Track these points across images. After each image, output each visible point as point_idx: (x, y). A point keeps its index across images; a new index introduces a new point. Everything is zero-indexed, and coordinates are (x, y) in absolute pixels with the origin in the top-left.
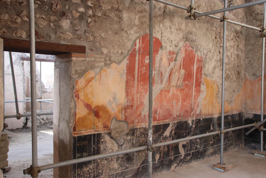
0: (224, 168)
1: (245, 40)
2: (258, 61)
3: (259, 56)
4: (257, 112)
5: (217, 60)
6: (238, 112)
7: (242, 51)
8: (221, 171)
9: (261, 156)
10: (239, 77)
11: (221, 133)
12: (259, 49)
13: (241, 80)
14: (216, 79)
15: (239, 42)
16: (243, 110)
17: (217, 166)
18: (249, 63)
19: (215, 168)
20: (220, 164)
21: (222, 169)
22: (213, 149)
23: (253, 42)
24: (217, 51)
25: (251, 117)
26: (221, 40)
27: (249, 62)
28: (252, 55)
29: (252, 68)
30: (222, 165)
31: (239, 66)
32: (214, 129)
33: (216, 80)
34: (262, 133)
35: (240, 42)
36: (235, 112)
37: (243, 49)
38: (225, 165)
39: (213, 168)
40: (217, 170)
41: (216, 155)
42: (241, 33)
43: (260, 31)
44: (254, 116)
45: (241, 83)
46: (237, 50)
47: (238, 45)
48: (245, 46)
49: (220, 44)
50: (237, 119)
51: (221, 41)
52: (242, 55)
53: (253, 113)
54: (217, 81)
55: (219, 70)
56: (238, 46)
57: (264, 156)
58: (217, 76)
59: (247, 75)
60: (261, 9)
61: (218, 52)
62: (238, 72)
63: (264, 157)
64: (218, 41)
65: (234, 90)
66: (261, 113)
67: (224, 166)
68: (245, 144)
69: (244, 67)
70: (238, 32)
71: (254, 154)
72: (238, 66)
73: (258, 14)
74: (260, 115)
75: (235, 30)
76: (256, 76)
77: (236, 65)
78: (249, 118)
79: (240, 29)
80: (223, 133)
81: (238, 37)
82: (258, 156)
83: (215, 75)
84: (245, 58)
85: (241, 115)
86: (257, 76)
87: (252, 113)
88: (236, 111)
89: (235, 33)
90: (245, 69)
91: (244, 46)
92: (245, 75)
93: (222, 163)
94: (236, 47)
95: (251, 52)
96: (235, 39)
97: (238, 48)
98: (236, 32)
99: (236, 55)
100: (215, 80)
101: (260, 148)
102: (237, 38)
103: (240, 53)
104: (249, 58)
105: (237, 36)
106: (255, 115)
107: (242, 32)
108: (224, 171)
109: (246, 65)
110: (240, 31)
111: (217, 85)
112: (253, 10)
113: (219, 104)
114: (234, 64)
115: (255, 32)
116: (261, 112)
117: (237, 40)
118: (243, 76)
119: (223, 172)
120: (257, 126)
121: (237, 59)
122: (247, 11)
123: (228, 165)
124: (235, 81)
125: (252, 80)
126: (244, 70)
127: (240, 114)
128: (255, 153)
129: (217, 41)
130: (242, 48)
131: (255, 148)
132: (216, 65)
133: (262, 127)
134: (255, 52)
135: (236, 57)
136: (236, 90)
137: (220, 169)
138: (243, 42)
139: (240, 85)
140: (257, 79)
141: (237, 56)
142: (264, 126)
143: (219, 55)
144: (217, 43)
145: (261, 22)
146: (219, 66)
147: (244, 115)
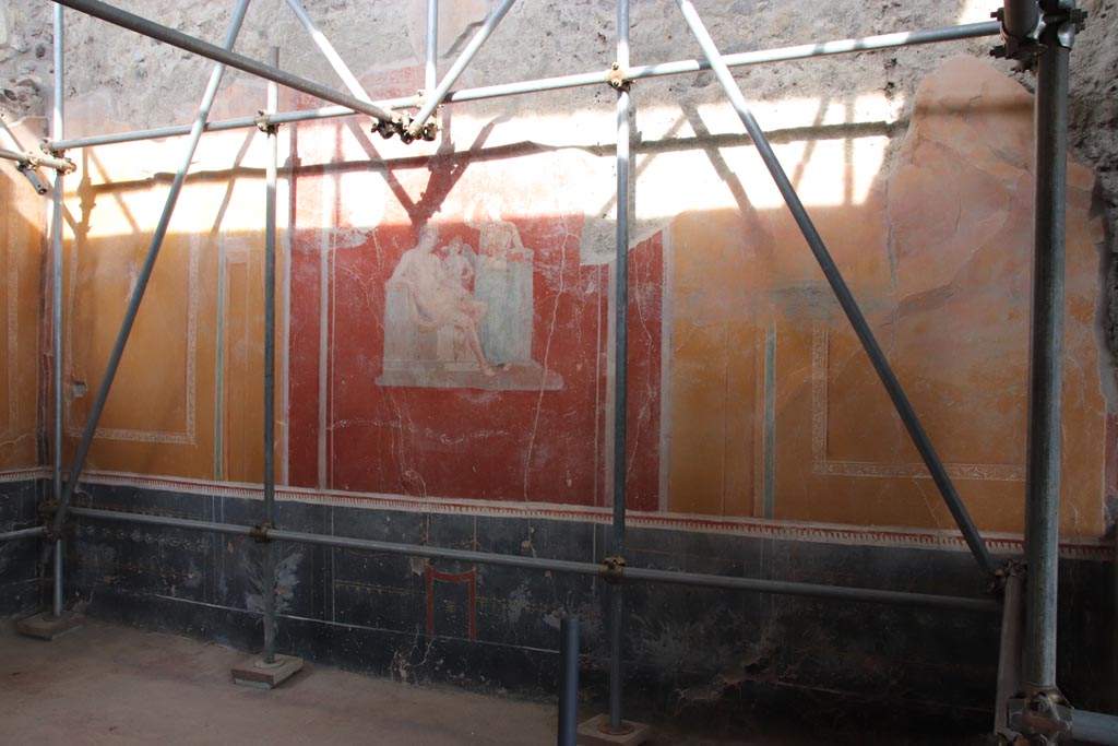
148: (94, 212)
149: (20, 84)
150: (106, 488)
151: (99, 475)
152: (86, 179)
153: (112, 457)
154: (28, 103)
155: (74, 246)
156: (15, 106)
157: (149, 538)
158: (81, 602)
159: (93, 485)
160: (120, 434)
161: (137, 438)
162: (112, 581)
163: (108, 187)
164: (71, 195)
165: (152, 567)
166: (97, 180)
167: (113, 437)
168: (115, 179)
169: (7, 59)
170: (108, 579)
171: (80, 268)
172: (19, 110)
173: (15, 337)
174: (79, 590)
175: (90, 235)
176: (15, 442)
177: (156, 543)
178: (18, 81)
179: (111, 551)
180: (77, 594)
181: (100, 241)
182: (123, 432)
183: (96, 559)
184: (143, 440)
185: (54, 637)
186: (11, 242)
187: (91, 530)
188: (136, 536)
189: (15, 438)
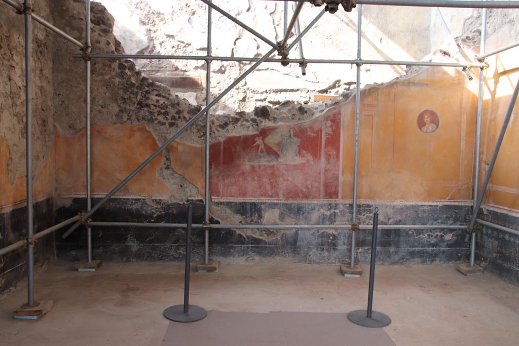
0: (39, 313)
1: (53, 61)
2: (77, 101)
3: (79, 94)
4: (79, 194)
5: (6, 93)
6: (45, 198)
7: (49, 81)
8: (31, 319)
9: (90, 271)
10: (45, 131)
11: (28, 244)
12: (78, 80)
13: (47, 136)
14: (5, 134)
15: (42, 64)
16: (54, 192)
17: (23, 311)
18: (61, 105)
19: (18, 317)
20: (28, 305)
21: (33, 316)
22: (3, 278)
23: (68, 67)
24: (5, 75)
25: (68, 203)
26: (11, 53)
27: (61, 102)
28: (67, 90)
29: (67, 115)
30: (33, 307)
31: (44, 109)
32: (4, 238)
33: (5, 136)
34: (89, 230)
35: (45, 64)
36: (41, 198)
37: (50, 77)
38: (38, 304)
39: (14, 318)
40: (22, 320)
41: (11, 288)
42: (45, 47)
43: (82, 49)
44: (73, 202)
45: (48, 141)
46: (40, 78)
47: (41, 68)
48: (53, 72)
49: (9, 60)
50: (44, 211)
51: (10, 55)
52: (49, 89)
53: (72, 196)
54: (7, 136)
55: (11, 114)
56: (41, 70)
57: (94, 270)
58: (6, 128)
59: (58, 126)
60: (78, 9)
61: (7, 77)
62: (44, 121)
63: (94, 272)
64: (5, 54)
65: (38, 156)
66: (87, 196)
67: (37, 308)
68: (58, 256)
69: (52, 112)
70: (41, 44)
71: (77, 270)
72: (42, 110)
73: (73, 17)
74: (85, 200)
75: (36, 39)
76: (74, 129)
77: (40, 107)
78: (64, 207)
79: (43, 38)
80: (31, 244)
81: (41, 52)
82: (85, 271)
83: (3, 124)
84: (54, 95)
85: (51, 202)
86: (76, 129)
87: (69, 196)
88: (42, 196)
89: (36, 44)
90: (54, 115)
91: (51, 72)
92: (55, 126)
93: (31, 304)
94: (38, 72)
95: (65, 84)
96: (37, 55)
97: (41, 75)
98: (37, 42)
99: (39, 87)
100: (3, 135)
101: (87, 257)
102: (39, 54)
103: (44, 84)
104: (61, 96)
105: (39, 51)
106: (76, 201)
107: (47, 44)
108: (38, 319)
109: (56, 108)
110: (44, 42)
111: (7, 145)
112: (65, 8)
113: (13, 184)
114: (36, 105)
115: (71, 49)
116: (87, 194)
117: (39, 59)
118: (52, 128)
119: (36, 321)
120: (83, 220)
121: (40, 95)
122: (53, 6)
123: (45, 303)
124: (38, 138)
125: (68, 136)
126: (53, 118)
127: (48, 200)
128: (80, 268)
129: (3, 54)
130: (48, 75)
131: (76, 259)
132: (4, 103)
133: (90, 220)
134: (72, 85)
135: (39, 92)
136: (41, 157)
137: (30, 315)
138: (50, 64)
139: (47, 146)
140: (78, 135)
141: (41, 90)
142: (92, 219)
143: (9, 83)
144: (4, 58)
145: (80, 33)
146: (10, 107)
147: (54, 202)
148: (499, 85)
149: (474, 32)
150: (496, 213)
151: (494, 207)
152: (497, 70)
153: (499, 199)
154: (475, 40)
155: (490, 102)
156: (470, 43)
157: (512, 239)
158: (484, 263)
159: (491, 211)
160: (503, 189)
161: (509, 191)
162: (496, 256)
163: (505, 73)
164: (490, 78)
165: (513, 254)
166: (500, 70)
167: (500, 190)
168: (507, 69)
169: (472, 22)
170: (495, 255)
171: (492, 111)
172: (471, 44)
173: (464, 143)
174: (483, 257)
175: (496, 96)
176: (462, 188)
177: (515, 242)
178: (473, 31)
179: (496, 242)
180: (483, 259)
181: (500, 99)
182: (504, 187)
183: (491, 245)
184: (512, 192)
185: (468, 275)
186: (464, 102)
187: (490, 232)
188: (507, 237)
189: (462, 187)
